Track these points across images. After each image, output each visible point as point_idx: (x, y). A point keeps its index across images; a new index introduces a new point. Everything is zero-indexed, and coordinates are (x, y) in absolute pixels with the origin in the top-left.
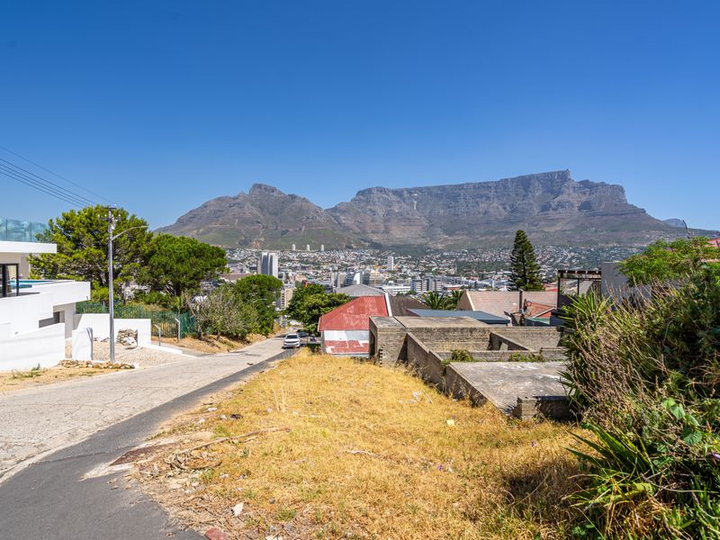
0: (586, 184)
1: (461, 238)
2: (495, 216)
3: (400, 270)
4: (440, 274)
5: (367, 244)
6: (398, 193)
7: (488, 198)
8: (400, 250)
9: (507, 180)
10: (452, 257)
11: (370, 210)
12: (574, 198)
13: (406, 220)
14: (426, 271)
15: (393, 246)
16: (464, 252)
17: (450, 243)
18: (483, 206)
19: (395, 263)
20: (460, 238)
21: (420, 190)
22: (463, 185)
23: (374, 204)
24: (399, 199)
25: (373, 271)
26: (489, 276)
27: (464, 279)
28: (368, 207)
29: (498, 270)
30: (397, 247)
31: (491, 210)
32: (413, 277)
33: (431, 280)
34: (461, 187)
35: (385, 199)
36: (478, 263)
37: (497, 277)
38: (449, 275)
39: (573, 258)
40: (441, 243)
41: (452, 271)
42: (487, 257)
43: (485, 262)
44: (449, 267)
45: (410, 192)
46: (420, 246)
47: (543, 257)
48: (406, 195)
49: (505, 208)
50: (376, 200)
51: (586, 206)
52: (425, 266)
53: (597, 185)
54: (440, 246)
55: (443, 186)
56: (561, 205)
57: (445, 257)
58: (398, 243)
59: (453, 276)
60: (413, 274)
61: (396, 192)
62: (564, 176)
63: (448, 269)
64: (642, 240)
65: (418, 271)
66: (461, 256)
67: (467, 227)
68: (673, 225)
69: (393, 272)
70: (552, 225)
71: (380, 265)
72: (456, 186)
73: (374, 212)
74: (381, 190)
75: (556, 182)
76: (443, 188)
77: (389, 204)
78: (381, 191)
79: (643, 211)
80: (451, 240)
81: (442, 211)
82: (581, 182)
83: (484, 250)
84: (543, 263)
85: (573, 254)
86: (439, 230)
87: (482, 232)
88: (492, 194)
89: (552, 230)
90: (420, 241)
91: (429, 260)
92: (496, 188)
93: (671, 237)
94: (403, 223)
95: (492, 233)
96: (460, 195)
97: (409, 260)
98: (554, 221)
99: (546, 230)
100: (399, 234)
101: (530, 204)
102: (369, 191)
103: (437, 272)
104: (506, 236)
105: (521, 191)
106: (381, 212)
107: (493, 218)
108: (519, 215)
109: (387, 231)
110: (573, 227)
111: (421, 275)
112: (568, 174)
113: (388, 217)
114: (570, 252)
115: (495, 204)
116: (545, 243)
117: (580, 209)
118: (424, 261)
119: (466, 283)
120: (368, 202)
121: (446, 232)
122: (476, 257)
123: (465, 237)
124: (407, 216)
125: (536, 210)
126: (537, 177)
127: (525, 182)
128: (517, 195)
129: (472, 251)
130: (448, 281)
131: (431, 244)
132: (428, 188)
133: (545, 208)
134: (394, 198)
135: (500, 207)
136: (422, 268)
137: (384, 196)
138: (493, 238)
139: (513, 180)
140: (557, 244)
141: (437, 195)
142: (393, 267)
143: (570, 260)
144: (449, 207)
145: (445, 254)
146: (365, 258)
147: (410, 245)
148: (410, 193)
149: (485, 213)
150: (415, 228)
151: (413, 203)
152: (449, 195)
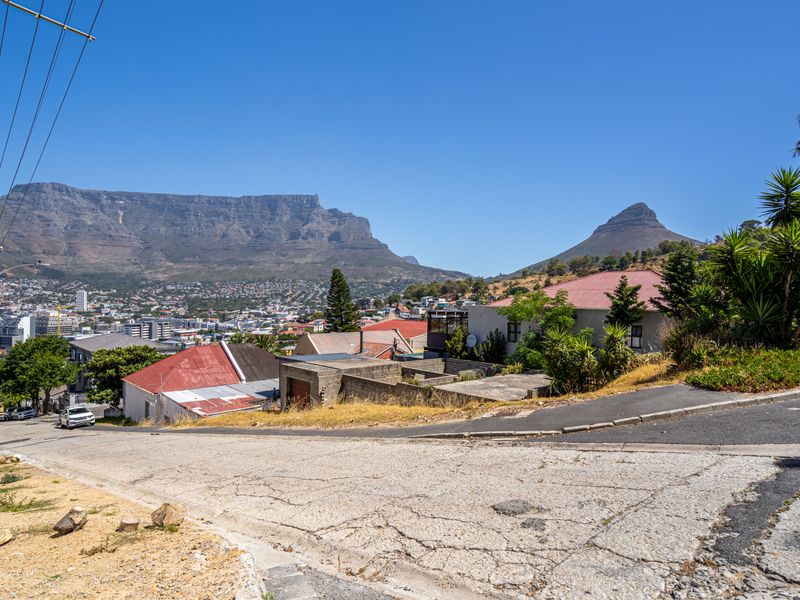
0: (334, 213)
1: (192, 267)
2: (236, 241)
3: (99, 310)
4: (163, 314)
5: (36, 271)
6: (92, 197)
7: (227, 218)
8: (96, 280)
9: (249, 197)
10: (179, 292)
11: (39, 217)
12: (326, 228)
13: (105, 237)
14: (141, 312)
15: (84, 275)
16: (196, 286)
17: (176, 273)
18: (221, 227)
19: (90, 299)
20: (189, 266)
21: (129, 196)
22: (194, 197)
23: (48, 208)
24: (92, 205)
25: (53, 313)
26: (232, 316)
27: (200, 321)
28: (35, 212)
29: (242, 309)
30: (91, 276)
31: (232, 234)
32: (123, 321)
33: (155, 325)
34: (190, 199)
35: (67, 203)
36: (217, 299)
37: (241, 317)
38: (177, 316)
39: (324, 293)
40: (164, 272)
41: (182, 311)
42: (227, 292)
43: (225, 299)
44: (177, 306)
45: (112, 196)
46: (130, 276)
47: (294, 293)
48: (104, 200)
49: (248, 232)
50: (52, 203)
51: (335, 237)
52: (139, 305)
53: (345, 215)
54: (161, 277)
55: (165, 196)
56: (310, 233)
57: (169, 292)
58: (92, 271)
59: (184, 317)
60: (121, 316)
61: (87, 195)
62: (313, 201)
63: (174, 309)
64: (386, 276)
65: (129, 312)
66: (192, 291)
67: (200, 253)
68: (410, 262)
69: (87, 314)
70: (302, 256)
71: (62, 303)
72: (183, 197)
73: (47, 222)
74: (60, 188)
75: (304, 206)
76: (165, 198)
77: (76, 211)
78: (60, 190)
79: (386, 246)
80: (177, 269)
81: (163, 229)
82: (330, 211)
83: (224, 283)
84: (293, 300)
85: (324, 289)
86: (159, 256)
87: (220, 260)
88: (231, 213)
89: (302, 261)
90: (129, 269)
91: (146, 296)
92: (236, 206)
93: (408, 274)
94: (100, 242)
95: (232, 262)
96: (188, 210)
97: (114, 295)
98: (303, 252)
99: (296, 261)
100: (93, 257)
101: (278, 230)
102: (39, 187)
103: (158, 313)
104: (251, 267)
105: (267, 213)
106: (60, 222)
107: (233, 244)
108: (266, 241)
109: (72, 251)
110: (323, 259)
111: (135, 317)
112: (317, 199)
113: (74, 230)
114: (321, 287)
115: (236, 226)
116: (296, 276)
117: (330, 239)
118: (138, 298)
119: (203, 326)
120: (35, 204)
121: (169, 258)
122: (213, 293)
123: (197, 266)
124: (108, 232)
125: (284, 238)
126: (284, 199)
127: (271, 203)
128: (263, 217)
129: (207, 284)
130: (177, 325)
131: (147, 274)
132: (141, 196)
133: (294, 236)
134: (84, 203)
135: (243, 230)
136: (134, 307)
137: (66, 198)
138: (235, 268)
139: (257, 198)
140: (307, 277)
141: (155, 207)
142: (86, 307)
143: (321, 297)
144: (174, 225)
145: (169, 288)
146: (31, 293)
147: (115, 274)
148: (113, 199)
149: (224, 236)
150: (121, 251)
151: (117, 214)
152: (176, 208)
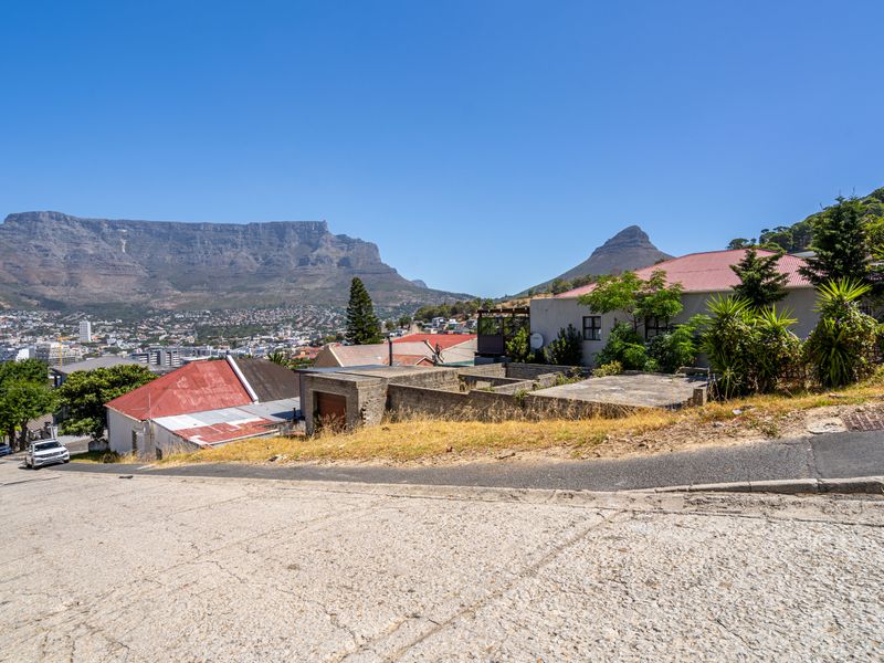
0: (343, 239)
1: (200, 295)
2: (245, 268)
3: (104, 341)
4: (172, 343)
5: (35, 302)
6: (93, 226)
7: (235, 245)
8: (100, 310)
9: (257, 224)
10: (188, 321)
11: (36, 247)
12: (336, 254)
13: (111, 268)
14: (149, 341)
15: (87, 306)
16: (205, 314)
17: (183, 301)
18: (228, 254)
19: (94, 330)
20: (198, 294)
21: (132, 224)
22: (200, 224)
23: (45, 238)
24: (93, 234)
25: (54, 345)
26: (243, 343)
27: (210, 348)
28: (32, 242)
29: (253, 335)
30: (95, 306)
31: (240, 261)
32: (129, 351)
33: (163, 353)
34: (195, 227)
35: (66, 232)
36: (227, 327)
37: (253, 343)
38: (186, 344)
39: (335, 318)
40: (171, 301)
41: (191, 339)
42: (237, 319)
43: (235, 326)
44: (186, 334)
45: (113, 225)
46: (136, 306)
47: (305, 318)
48: (105, 227)
49: (257, 259)
50: (50, 232)
51: (344, 262)
52: (147, 334)
53: (354, 241)
54: (168, 306)
55: (170, 223)
56: (319, 259)
57: (178, 321)
58: (96, 301)
59: (193, 345)
60: (128, 346)
61: (86, 224)
62: (321, 228)
63: (183, 337)
64: (395, 299)
65: (136, 341)
66: (201, 319)
67: (208, 280)
68: (418, 285)
69: (92, 345)
70: (314, 282)
71: (64, 334)
72: (188, 224)
73: (46, 252)
74: (58, 217)
75: (313, 233)
76: (170, 226)
77: (76, 241)
78: (58, 219)
79: (395, 271)
80: (186, 297)
81: (168, 258)
82: (339, 237)
83: (233, 310)
84: (304, 325)
85: (335, 314)
86: (165, 284)
87: (229, 287)
88: (239, 240)
89: (312, 287)
90: (135, 298)
91: (154, 325)
92: (243, 233)
93: (418, 297)
94: (104, 272)
95: (242, 289)
96: (195, 238)
97: (120, 325)
98: (313, 278)
99: (306, 287)
100: (95, 286)
101: (287, 256)
102: (35, 216)
103: (167, 342)
104: (261, 294)
105: (275, 239)
106: (59, 252)
107: (241, 271)
108: (275, 268)
109: (73, 281)
110: (333, 284)
111: (142, 347)
112: (325, 225)
113: (75, 259)
114: (332, 312)
115: (244, 253)
116: (306, 302)
117: (339, 265)
118: (145, 327)
119: (214, 353)
120: (31, 234)
121: (176, 286)
122: (223, 320)
123: (206, 294)
124: (110, 262)
125: (294, 264)
126: (293, 225)
127: (279, 230)
128: (271, 244)
129: (216, 311)
130: (187, 353)
131: (154, 303)
132: (145, 224)
133: (303, 262)
134: (84, 232)
135: (251, 257)
136: (141, 337)
137: (65, 227)
138: (244, 295)
139: (264, 225)
140: (318, 303)
141: (160, 235)
142: (91, 337)
143: (333, 321)
144: (180, 252)
145: (178, 316)
146: (31, 325)
147: (120, 304)
148: (115, 228)
149: (232, 263)
150: (125, 280)
151: (119, 244)
152: (181, 236)
